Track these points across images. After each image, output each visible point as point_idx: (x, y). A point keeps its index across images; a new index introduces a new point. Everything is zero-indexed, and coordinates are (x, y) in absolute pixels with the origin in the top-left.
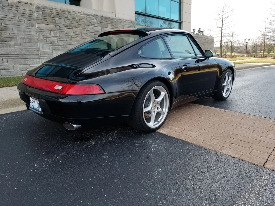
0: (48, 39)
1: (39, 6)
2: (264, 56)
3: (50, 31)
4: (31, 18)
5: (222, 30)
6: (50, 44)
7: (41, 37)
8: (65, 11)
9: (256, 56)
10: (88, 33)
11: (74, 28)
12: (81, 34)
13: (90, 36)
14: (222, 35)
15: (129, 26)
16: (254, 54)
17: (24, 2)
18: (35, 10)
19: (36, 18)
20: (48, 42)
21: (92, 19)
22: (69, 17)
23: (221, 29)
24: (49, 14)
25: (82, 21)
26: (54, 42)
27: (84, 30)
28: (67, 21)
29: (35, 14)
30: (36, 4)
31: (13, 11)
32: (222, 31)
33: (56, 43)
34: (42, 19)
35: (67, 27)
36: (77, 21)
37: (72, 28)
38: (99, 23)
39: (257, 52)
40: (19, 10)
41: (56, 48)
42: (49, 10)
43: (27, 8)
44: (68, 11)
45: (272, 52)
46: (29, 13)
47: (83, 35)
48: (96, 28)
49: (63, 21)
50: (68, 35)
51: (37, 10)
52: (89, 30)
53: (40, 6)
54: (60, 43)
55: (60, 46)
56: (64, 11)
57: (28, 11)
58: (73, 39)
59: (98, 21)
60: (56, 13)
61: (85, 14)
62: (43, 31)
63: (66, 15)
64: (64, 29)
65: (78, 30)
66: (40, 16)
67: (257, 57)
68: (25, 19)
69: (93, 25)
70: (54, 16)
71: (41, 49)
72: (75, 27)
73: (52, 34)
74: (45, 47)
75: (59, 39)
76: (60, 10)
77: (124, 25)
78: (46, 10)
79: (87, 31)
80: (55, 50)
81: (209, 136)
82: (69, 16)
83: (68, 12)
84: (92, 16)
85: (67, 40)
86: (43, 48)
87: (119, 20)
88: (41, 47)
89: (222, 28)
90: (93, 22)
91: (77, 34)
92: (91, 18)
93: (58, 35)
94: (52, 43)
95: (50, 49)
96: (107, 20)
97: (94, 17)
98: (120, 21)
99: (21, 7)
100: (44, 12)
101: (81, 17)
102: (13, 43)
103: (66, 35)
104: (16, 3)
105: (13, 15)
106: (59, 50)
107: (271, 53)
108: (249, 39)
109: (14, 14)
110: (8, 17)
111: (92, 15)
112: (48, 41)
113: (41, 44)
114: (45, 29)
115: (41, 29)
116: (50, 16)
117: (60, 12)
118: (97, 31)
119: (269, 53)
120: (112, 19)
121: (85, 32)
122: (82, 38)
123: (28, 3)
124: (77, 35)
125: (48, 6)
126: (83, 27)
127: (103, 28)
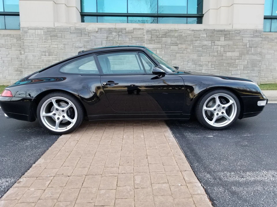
1: (148, 30)
3: (156, 50)
4: (141, 41)
8: (172, 30)
10: (195, 48)
11: (179, 45)
12: (186, 50)
13: (196, 51)
15: (252, 36)
17: (138, 28)
18: (145, 34)
19: (145, 40)
21: (201, 34)
22: (175, 35)
24: (156, 35)
25: (189, 37)
27: (191, 46)
28: (173, 39)
29: (145, 37)
30: (146, 28)
31: (129, 37)
34: (151, 40)
35: (172, 45)
36: (183, 38)
37: (177, 45)
38: (210, 37)
40: (133, 35)
42: (158, 32)
43: (140, 32)
44: (175, 30)
46: (140, 37)
47: (189, 50)
48: (206, 42)
49: (169, 40)
51: (147, 33)
52: (196, 45)
53: (150, 29)
54: (164, 59)
56: (171, 31)
57: (139, 35)
58: (178, 55)
59: (208, 35)
60: (163, 33)
61: (193, 30)
63: (172, 34)
64: (169, 47)
65: (184, 46)
66: (149, 38)
68: (137, 42)
69: (202, 40)
70: (161, 36)
72: (181, 44)
73: (158, 52)
75: (163, 56)
76: (167, 30)
77: (243, 36)
78: (154, 32)
79: (194, 47)
82: (176, 35)
83: (176, 31)
84: (201, 31)
85: (171, 56)
87: (236, 31)
90: (202, 37)
92: (199, 34)
93: (163, 53)
96: (220, 33)
97: (203, 32)
98: (239, 32)
99: (135, 33)
100: (153, 34)
101: (189, 33)
102: (126, 61)
103: (171, 51)
104: (132, 30)
105: (128, 40)
109: (129, 38)
110: (124, 41)
111: (201, 30)
114: (152, 48)
116: (158, 36)
117: (167, 32)
118: (206, 45)
120: (229, 31)
121: (191, 47)
122: (188, 53)
123: (140, 29)
124: (182, 51)
125: (156, 29)
126: (189, 43)
127: (213, 41)
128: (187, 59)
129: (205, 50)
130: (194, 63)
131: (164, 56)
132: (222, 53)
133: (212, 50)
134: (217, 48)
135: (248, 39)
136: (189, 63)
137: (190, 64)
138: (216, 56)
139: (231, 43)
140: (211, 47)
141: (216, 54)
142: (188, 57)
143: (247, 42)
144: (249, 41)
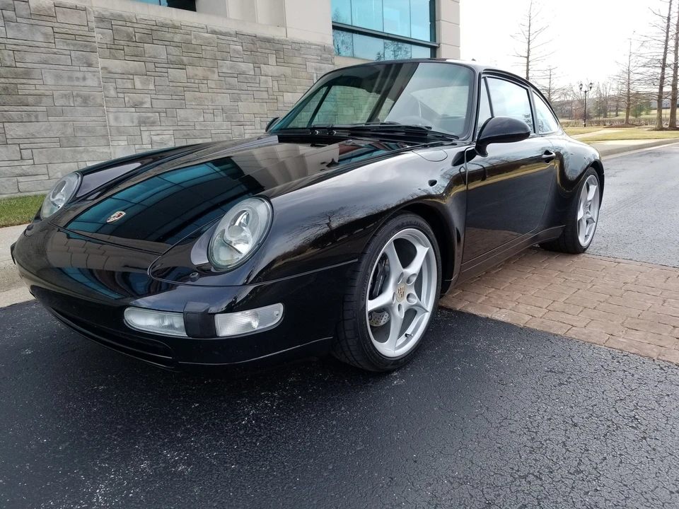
0: (129, 97)
1: (103, 15)
2: (627, 124)
3: (131, 77)
4: (86, 46)
5: (528, 62)
6: (133, 110)
7: (112, 93)
8: (167, 25)
9: (608, 124)
10: (223, 79)
11: (189, 68)
12: (205, 82)
13: (228, 87)
14: (530, 75)
15: (320, 58)
16: (601, 118)
17: (68, 5)
18: (93, 25)
19: (96, 45)
20: (127, 105)
21: (232, 43)
22: (175, 40)
23: (526, 59)
24: (128, 35)
25: (208, 48)
26: (142, 103)
27: (214, 72)
28: (171, 49)
29: (95, 34)
30: (94, 9)
31: (44, 30)
32: (528, 66)
33: (148, 105)
34: (113, 47)
35: (171, 66)
36: (194, 49)
37: (184, 67)
38: (249, 53)
39: (608, 113)
40: (57, 25)
41: (149, 118)
42: (129, 24)
43: (75, 19)
44: (174, 25)
45: (643, 113)
46: (81, 33)
47: (211, 84)
48: (242, 65)
49: (160, 51)
50: (174, 84)
51: (100, 25)
52: (225, 70)
53: (106, 14)
54: (157, 104)
55: (157, 114)
56: (164, 25)
57: (77, 27)
58: (188, 95)
59: (245, 48)
60: (146, 31)
61: (215, 31)
62: (116, 76)
63: (168, 36)
64: (164, 70)
65: (199, 72)
66: (108, 40)
67: (611, 127)
68: (72, 48)
69: (234, 59)
70: (140, 38)
71: (112, 123)
72: (191, 64)
73: (138, 85)
74: (121, 115)
75: (154, 96)
76: (154, 23)
77: (306, 56)
78: (120, 23)
79: (221, 74)
80: (144, 123)
81: (615, 322)
82: (178, 38)
83: (175, 27)
84: (230, 35)
85: (174, 97)
86: (116, 119)
87: (294, 45)
88: (111, 116)
89: (528, 57)
90: (234, 51)
91: (197, 81)
92: (228, 42)
93: (152, 87)
94: (136, 105)
95: (133, 122)
96: (268, 44)
97: (235, 39)
98: (297, 47)
99: (61, 18)
100: (117, 30)
101: (207, 38)
102: (44, 109)
103: (171, 84)
104: (50, 9)
105: (42, 39)
106: (154, 123)
107: (641, 117)
108: (591, 84)
109: (45, 34)
110: (31, 43)
111: (231, 32)
112: (129, 101)
113: (111, 110)
114: (120, 72)
115: (110, 72)
116: (132, 38)
117: (154, 28)
118: (244, 73)
119: (636, 116)
120: (279, 42)
121: (216, 77)
122: (210, 90)
123: (76, 8)
124: (197, 86)
125: (124, 14)
126: (209, 64)
127: (256, 65)
128: (210, 107)
129: (244, 86)
130: (227, 117)
132: (275, 94)
133: (257, 85)
134: (266, 82)
135: (313, 64)
136: (216, 116)
137: (219, 119)
138: (267, 101)
139: (288, 71)
140: (255, 79)
141: (265, 95)
142: (212, 102)
143: (313, 71)
144: (316, 69)
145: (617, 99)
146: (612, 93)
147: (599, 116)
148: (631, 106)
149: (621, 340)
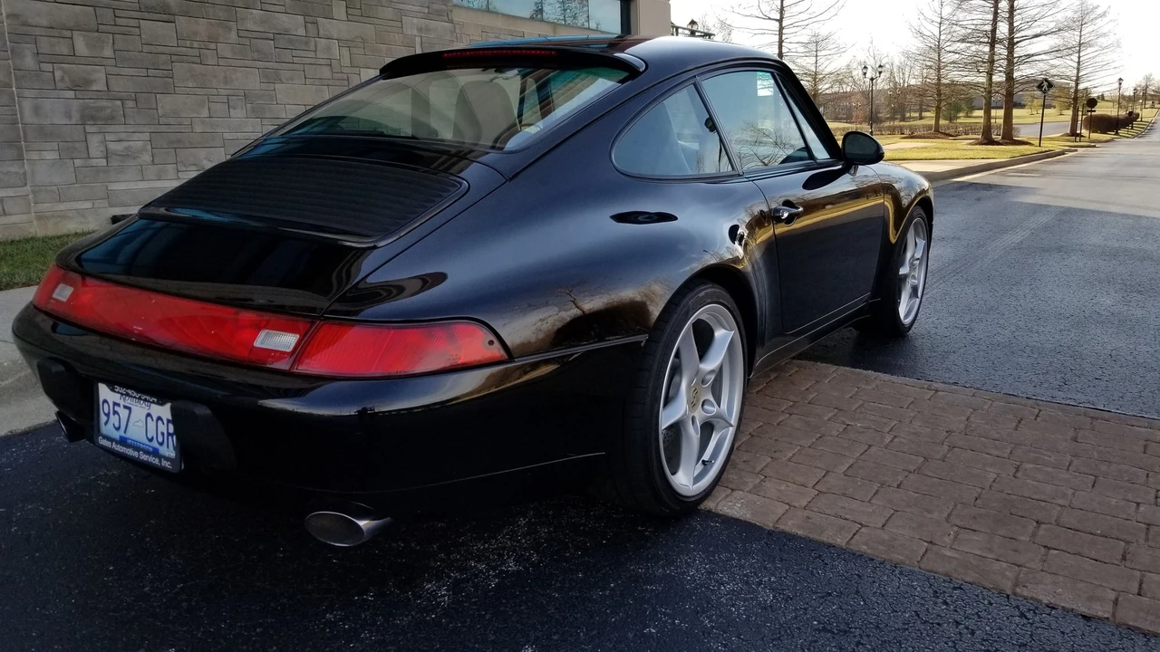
0: (63, 69)
2: (937, 132)
3: (68, 33)
5: (781, 28)
6: (71, 94)
7: (29, 62)
9: (907, 132)
10: (246, 41)
11: (181, 21)
12: (212, 46)
13: (256, 56)
14: (784, 50)
15: (426, 10)
16: (897, 123)
20: (60, 85)
23: (777, 24)
26: (88, 82)
27: (230, 29)
32: (781, 34)
33: (100, 86)
35: (146, 15)
37: (171, 18)
39: (908, 115)
41: (102, 109)
45: (961, 114)
47: (224, 50)
48: (284, 17)
50: (153, 49)
52: (250, 26)
54: (119, 85)
55: (119, 103)
58: (179, 68)
62: (37, 31)
64: (133, 22)
65: (201, 27)
67: (911, 137)
69: (269, 8)
71: (29, 117)
72: (186, 14)
73: (81, 47)
74: (47, 104)
77: (402, 6)
79: (242, 34)
80: (93, 118)
85: (151, 72)
86: (37, 110)
88: (27, 105)
89: (780, 21)
91: (196, 45)
93: (108, 52)
94: (79, 85)
95: (70, 117)
103: (146, 48)
106: (113, 118)
107: (958, 121)
108: (880, 66)
112: (62, 79)
113: (27, 93)
114: (45, 24)
115: (25, 24)
118: (286, 33)
119: (951, 120)
121: (233, 35)
122: (222, 62)
124: (196, 52)
126: (222, 15)
127: (310, 18)
128: (223, 92)
129: (287, 55)
130: (253, 111)
131: (115, 70)
132: (345, 70)
133: (312, 54)
134: (329, 49)
135: (415, 20)
136: (235, 108)
137: (238, 113)
138: (330, 82)
139: (368, 30)
140: (307, 43)
141: (326, 73)
142: (226, 83)
143: (415, 32)
144: (420, 30)
145: (920, 92)
146: (913, 82)
147: (893, 119)
148: (943, 103)
149: (949, 553)
